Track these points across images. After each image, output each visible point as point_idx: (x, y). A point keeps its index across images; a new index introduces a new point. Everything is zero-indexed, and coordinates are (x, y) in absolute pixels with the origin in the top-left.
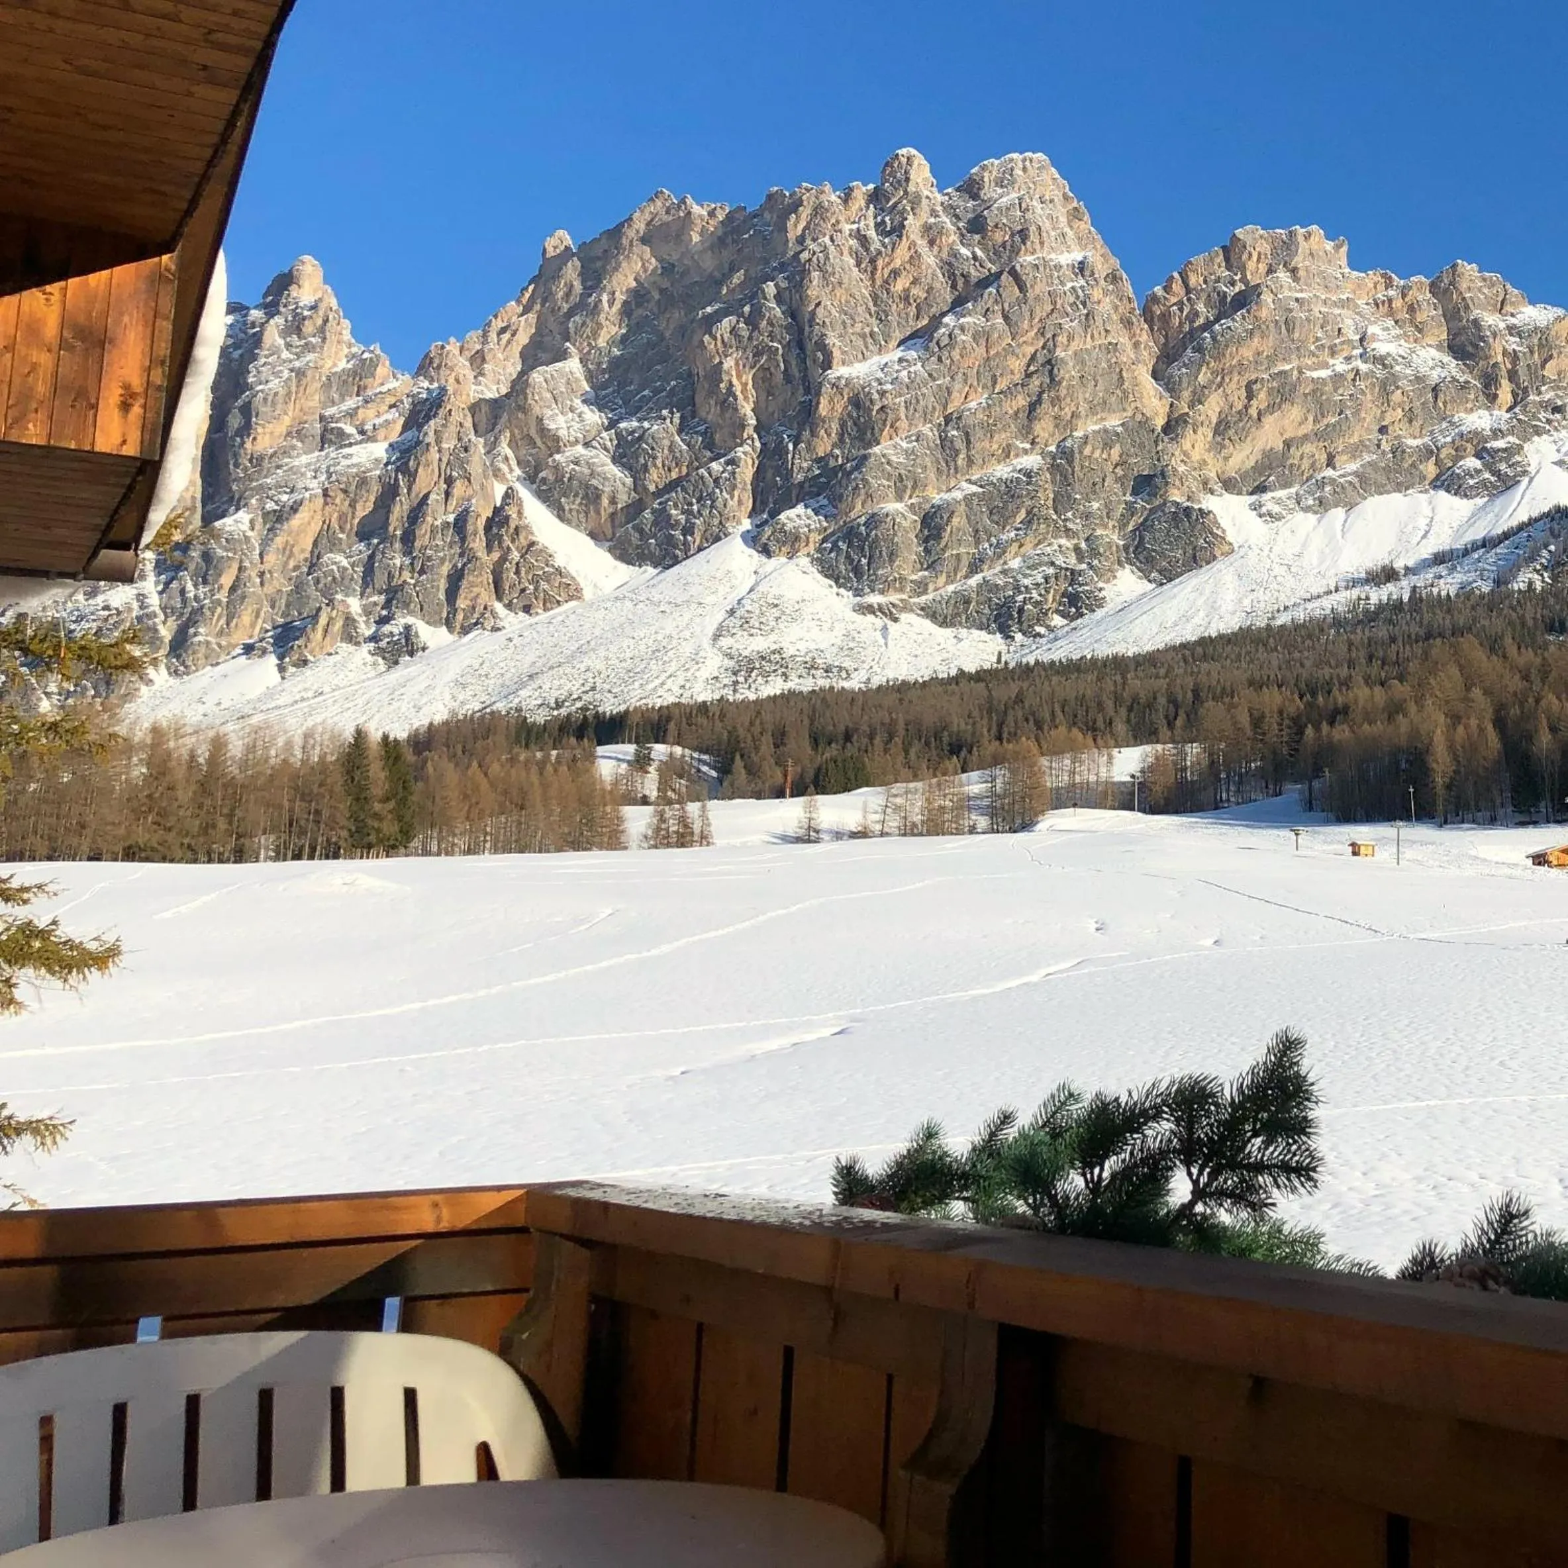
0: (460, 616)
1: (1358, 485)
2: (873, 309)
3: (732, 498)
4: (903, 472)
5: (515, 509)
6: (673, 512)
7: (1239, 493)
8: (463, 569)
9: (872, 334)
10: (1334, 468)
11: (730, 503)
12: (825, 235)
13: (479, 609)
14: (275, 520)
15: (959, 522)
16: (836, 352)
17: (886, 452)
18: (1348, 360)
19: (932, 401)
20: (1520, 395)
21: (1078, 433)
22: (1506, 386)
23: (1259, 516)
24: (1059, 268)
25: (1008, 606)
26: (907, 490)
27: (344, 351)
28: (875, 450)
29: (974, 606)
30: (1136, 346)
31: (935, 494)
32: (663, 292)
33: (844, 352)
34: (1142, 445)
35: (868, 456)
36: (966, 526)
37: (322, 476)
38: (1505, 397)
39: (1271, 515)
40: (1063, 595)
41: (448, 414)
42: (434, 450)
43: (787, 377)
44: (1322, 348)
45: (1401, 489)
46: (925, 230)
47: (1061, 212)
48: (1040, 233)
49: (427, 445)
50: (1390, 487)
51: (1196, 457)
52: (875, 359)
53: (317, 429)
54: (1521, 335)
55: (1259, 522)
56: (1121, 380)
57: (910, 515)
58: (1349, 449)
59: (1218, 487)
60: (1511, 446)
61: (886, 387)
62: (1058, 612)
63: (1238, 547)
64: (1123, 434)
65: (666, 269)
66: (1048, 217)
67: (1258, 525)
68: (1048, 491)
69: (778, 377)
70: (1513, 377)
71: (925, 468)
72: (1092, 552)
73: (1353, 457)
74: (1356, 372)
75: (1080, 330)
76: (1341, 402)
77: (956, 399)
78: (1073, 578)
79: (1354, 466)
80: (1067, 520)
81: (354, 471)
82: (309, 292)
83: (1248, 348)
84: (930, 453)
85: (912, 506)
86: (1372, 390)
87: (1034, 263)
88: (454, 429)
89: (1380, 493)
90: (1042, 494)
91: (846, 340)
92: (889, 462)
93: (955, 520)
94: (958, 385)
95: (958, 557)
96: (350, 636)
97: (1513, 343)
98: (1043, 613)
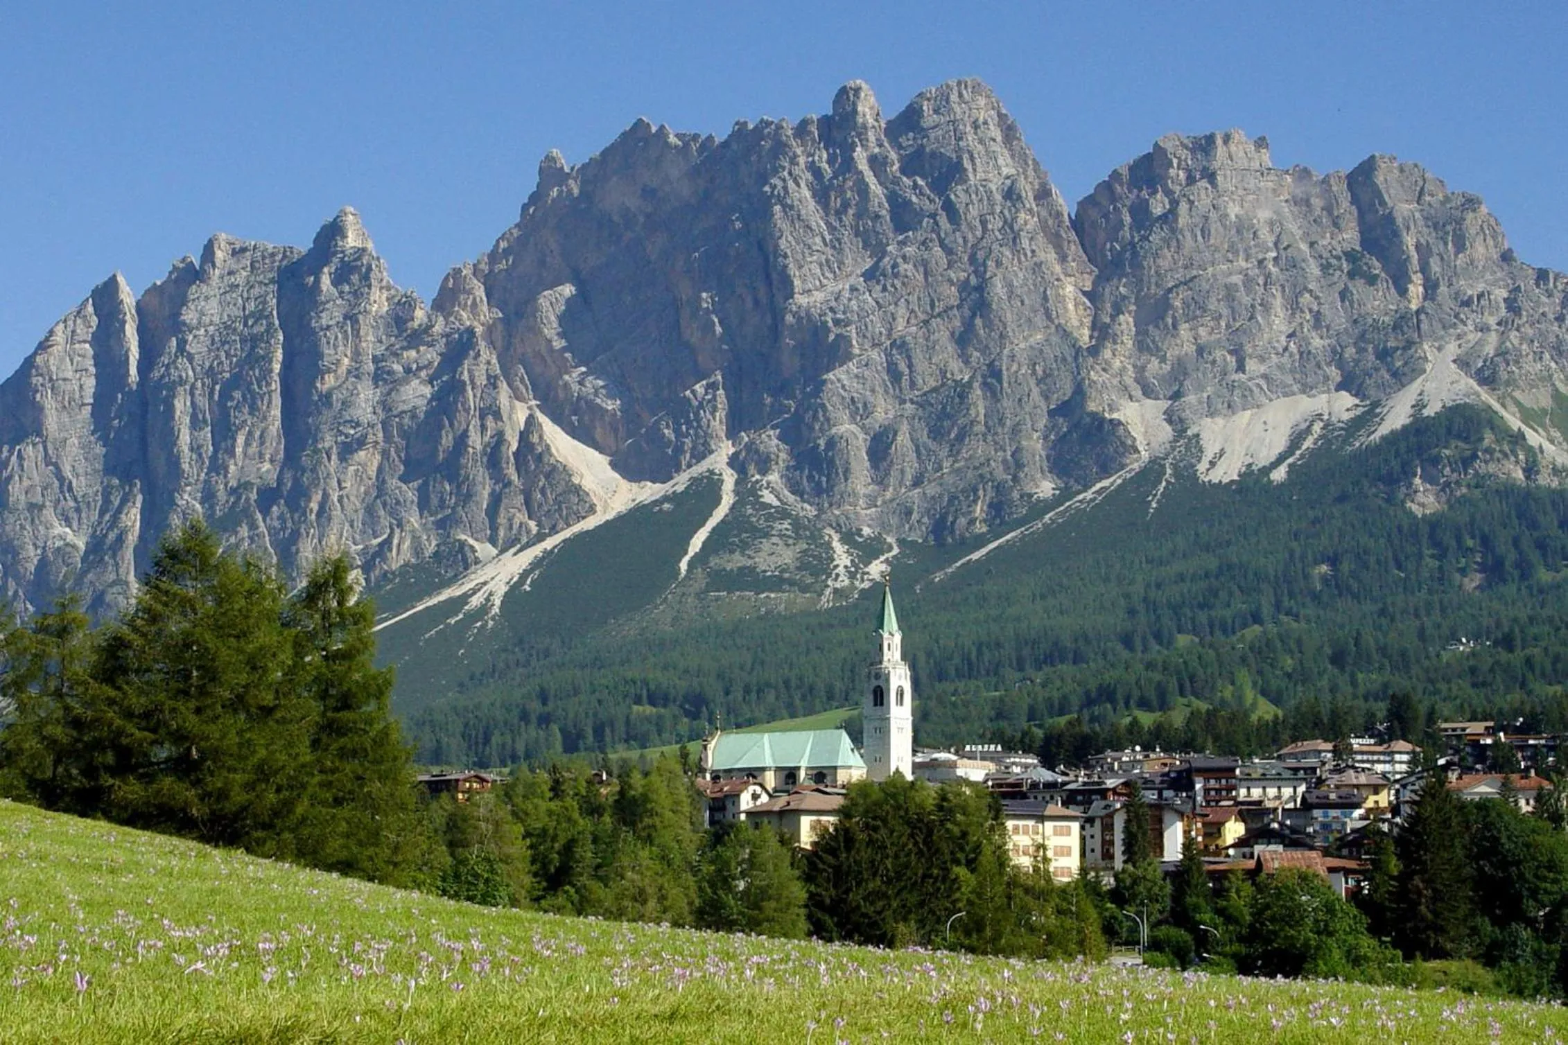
0: (502, 533)
1: (1265, 387)
2: (828, 237)
3: (714, 419)
4: (855, 395)
5: (536, 436)
6: (666, 431)
7: (1157, 398)
8: (500, 493)
9: (827, 261)
10: (1244, 372)
11: (712, 423)
12: (784, 170)
13: (515, 527)
14: (347, 450)
15: (903, 439)
16: (797, 282)
17: (841, 378)
18: (1261, 262)
19: (879, 328)
20: (1431, 288)
21: (1006, 352)
22: (1418, 279)
23: (1169, 421)
24: (989, 193)
25: (943, 518)
26: (860, 410)
27: (385, 294)
28: (831, 376)
29: (915, 516)
30: (1063, 259)
31: (883, 412)
32: (648, 216)
33: (804, 281)
34: (1064, 359)
35: (825, 382)
36: (909, 444)
37: (379, 411)
38: (1416, 289)
39: (1181, 420)
40: (990, 506)
41: (478, 355)
42: (469, 388)
43: (756, 302)
44: (1236, 253)
45: (1306, 389)
46: (873, 161)
47: (996, 133)
48: (972, 159)
49: (464, 383)
50: (1295, 388)
51: (1117, 364)
52: (832, 287)
53: (371, 367)
54: (1435, 226)
55: (1168, 428)
56: (1045, 298)
57: (861, 436)
58: (1259, 351)
59: (1138, 392)
60: (1409, 344)
61: (840, 316)
62: (985, 521)
63: (1145, 455)
64: (1047, 350)
65: (648, 193)
66: (981, 141)
67: (1167, 432)
68: (979, 405)
69: (749, 304)
70: (1424, 269)
71: (873, 391)
72: (1017, 464)
73: (1262, 359)
74: (1268, 276)
75: (1008, 253)
76: (1253, 306)
77: (900, 325)
78: (999, 488)
79: (1263, 369)
80: (996, 434)
81: (405, 408)
82: (352, 241)
83: (1165, 258)
84: (878, 377)
85: (863, 427)
86: (1283, 291)
87: (967, 191)
88: (483, 367)
89: (1286, 395)
90: (973, 412)
91: (805, 270)
92: (843, 387)
93: (899, 438)
94: (902, 311)
95: (902, 472)
96: (417, 550)
97: (1429, 237)
98: (972, 522)
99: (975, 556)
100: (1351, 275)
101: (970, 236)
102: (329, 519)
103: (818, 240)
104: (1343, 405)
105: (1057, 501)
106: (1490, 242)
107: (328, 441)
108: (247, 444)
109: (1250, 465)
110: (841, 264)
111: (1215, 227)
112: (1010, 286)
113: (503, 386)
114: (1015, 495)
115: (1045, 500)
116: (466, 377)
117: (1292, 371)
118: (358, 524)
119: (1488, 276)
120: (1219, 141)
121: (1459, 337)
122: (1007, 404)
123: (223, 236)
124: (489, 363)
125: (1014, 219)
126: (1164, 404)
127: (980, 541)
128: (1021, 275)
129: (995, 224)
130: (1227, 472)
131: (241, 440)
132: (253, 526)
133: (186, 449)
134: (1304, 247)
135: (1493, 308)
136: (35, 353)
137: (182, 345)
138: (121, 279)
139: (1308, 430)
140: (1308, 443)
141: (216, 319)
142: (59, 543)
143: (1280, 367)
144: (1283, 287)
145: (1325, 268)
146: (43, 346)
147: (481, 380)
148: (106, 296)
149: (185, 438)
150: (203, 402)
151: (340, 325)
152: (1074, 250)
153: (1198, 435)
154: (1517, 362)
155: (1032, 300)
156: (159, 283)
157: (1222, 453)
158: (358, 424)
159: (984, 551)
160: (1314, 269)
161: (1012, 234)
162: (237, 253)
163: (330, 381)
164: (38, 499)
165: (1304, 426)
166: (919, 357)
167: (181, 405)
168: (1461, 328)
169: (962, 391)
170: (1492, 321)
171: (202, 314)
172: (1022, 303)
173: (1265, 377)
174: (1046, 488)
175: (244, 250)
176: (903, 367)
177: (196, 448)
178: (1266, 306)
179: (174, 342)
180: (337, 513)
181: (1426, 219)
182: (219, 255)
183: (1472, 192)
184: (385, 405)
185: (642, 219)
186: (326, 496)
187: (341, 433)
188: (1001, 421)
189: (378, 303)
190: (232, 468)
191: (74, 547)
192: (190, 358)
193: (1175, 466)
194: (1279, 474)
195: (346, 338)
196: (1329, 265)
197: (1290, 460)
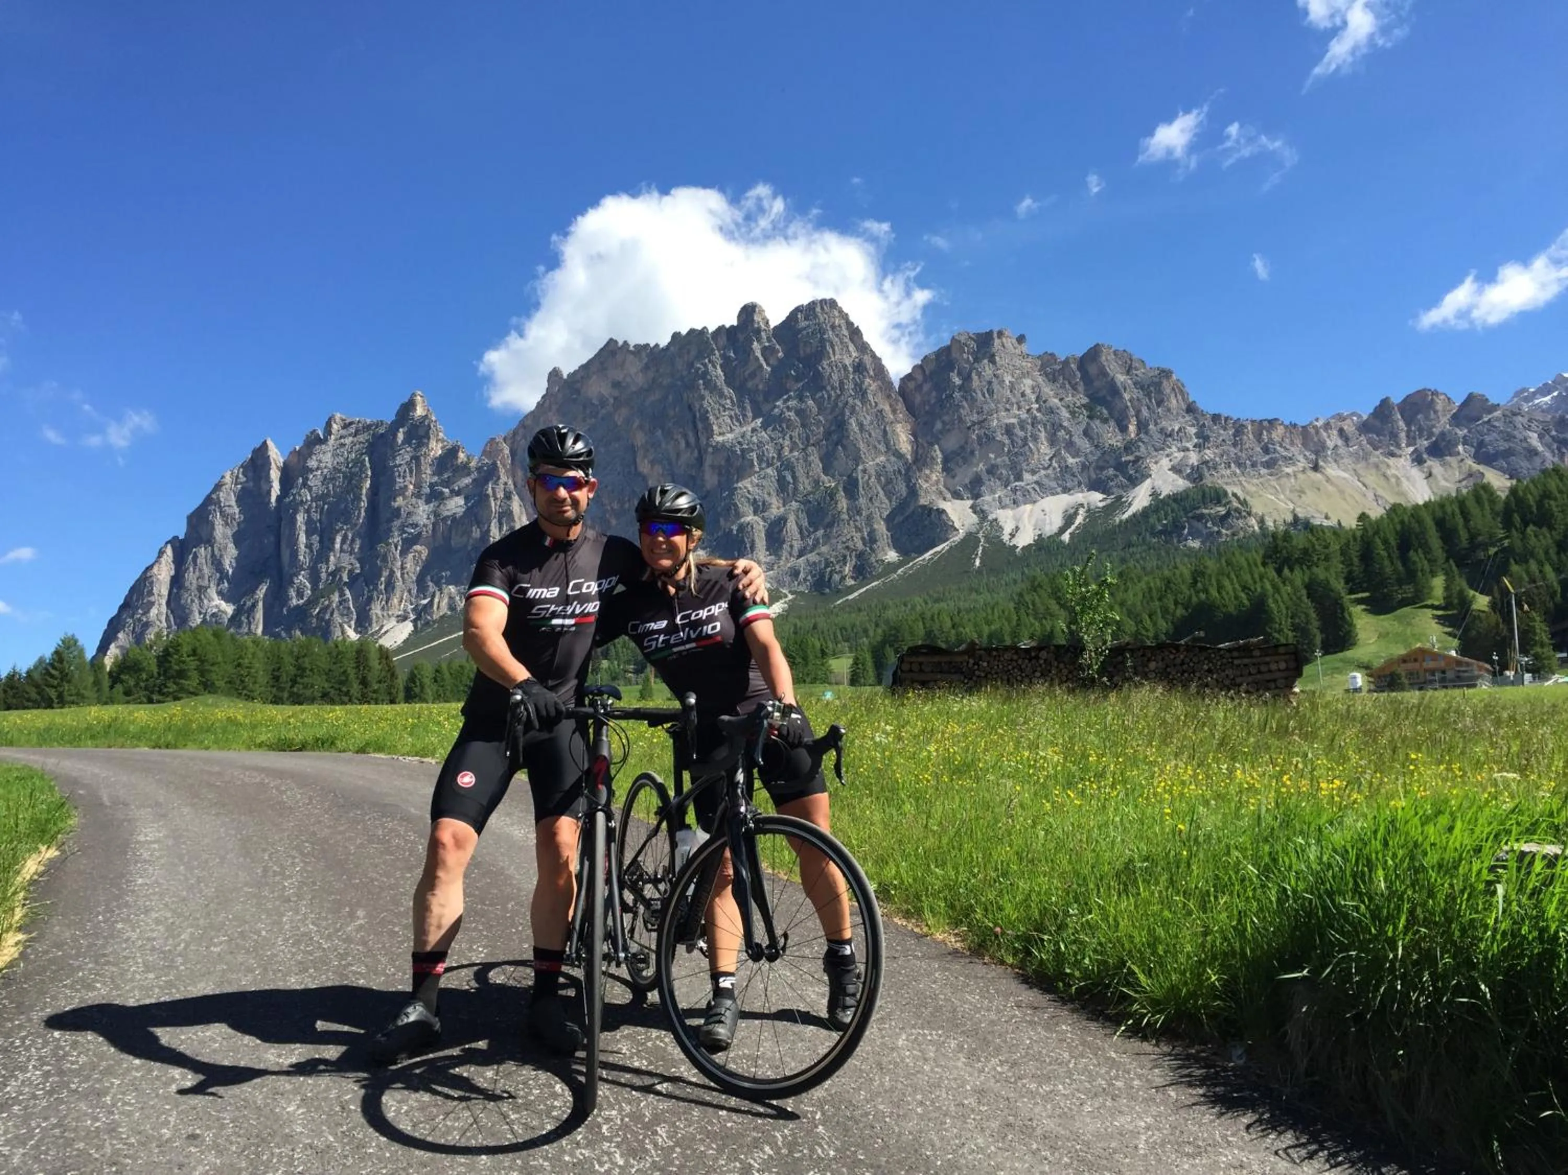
1: (1038, 489)
2: (735, 400)
4: (757, 497)
7: (964, 499)
9: (735, 414)
10: (1022, 481)
14: (408, 544)
15: (791, 525)
16: (715, 428)
17: (747, 485)
18: (1028, 411)
19: (772, 453)
20: (1142, 427)
21: (860, 467)
22: (1134, 421)
23: (975, 512)
24: (845, 367)
25: (822, 575)
26: (759, 507)
27: (440, 445)
28: (740, 485)
29: (802, 576)
30: (894, 411)
31: (776, 509)
32: (615, 399)
33: (720, 427)
34: (900, 471)
35: (736, 489)
36: (795, 527)
37: (432, 517)
38: (1132, 428)
39: (983, 511)
40: (855, 567)
41: (499, 478)
42: (492, 499)
43: (688, 444)
44: (1012, 404)
45: (1066, 490)
46: (764, 350)
47: (845, 332)
48: (832, 346)
49: (487, 496)
50: (1059, 490)
51: (934, 478)
52: (738, 430)
53: (428, 490)
54: (1142, 388)
55: (975, 516)
56: (885, 432)
57: (762, 523)
58: (1031, 466)
59: (949, 496)
60: (1138, 459)
61: (745, 446)
62: (852, 577)
63: (962, 533)
64: (888, 465)
65: (616, 385)
66: (837, 336)
67: (974, 518)
68: (843, 503)
69: (683, 444)
70: (1138, 414)
71: (769, 494)
72: (872, 540)
73: (1033, 472)
74: (1035, 418)
75: (859, 403)
76: (1026, 438)
77: (786, 451)
78: (860, 555)
79: (1035, 478)
80: (855, 521)
81: (449, 513)
82: (420, 411)
83: (963, 408)
84: (771, 485)
85: (764, 519)
86: (1045, 429)
87: (829, 365)
88: (502, 486)
89: (1053, 494)
90: (839, 505)
91: (721, 420)
92: (749, 492)
93: (789, 524)
94: (787, 442)
95: (791, 546)
96: (452, 607)
97: (1137, 393)
98: (843, 578)
99: (850, 597)
100: (1090, 417)
101: (833, 393)
102: (394, 588)
103: (728, 401)
104: (1096, 498)
105: (900, 564)
106: (1180, 397)
107: (396, 538)
108: (343, 542)
109: (1040, 536)
110: (744, 416)
111: (996, 386)
112: (861, 426)
113: (516, 498)
114: (873, 559)
115: (893, 563)
116: (490, 491)
117: (1056, 479)
118: (414, 591)
119: (1181, 419)
120: (995, 335)
121: (1168, 456)
122: (862, 501)
123: (338, 416)
124: (506, 484)
125: (863, 382)
126: (970, 502)
127: (851, 590)
128: (868, 417)
129: (849, 386)
130: (1024, 539)
131: (338, 539)
132: (342, 594)
133: (302, 547)
134: (1056, 401)
135: (1189, 439)
136: (212, 493)
137: (306, 480)
138: (270, 443)
139: (1076, 514)
140: (1079, 520)
141: (329, 465)
142: (215, 610)
143: (1047, 476)
144: (1045, 425)
145: (1072, 413)
146: (218, 487)
147: (500, 495)
148: (261, 454)
149: (302, 538)
150: (316, 516)
151: (409, 464)
152: (901, 406)
153: (996, 520)
154: (1215, 469)
155: (876, 433)
156: (298, 448)
157: (1017, 529)
158: (417, 525)
159: (856, 594)
160: (1065, 414)
161: (861, 393)
162: (346, 426)
163: (400, 501)
164: (206, 583)
165: (1072, 511)
166: (800, 471)
167: (300, 518)
168: (1168, 451)
169: (832, 494)
170: (1190, 445)
171: (320, 461)
172: (870, 435)
173: (1037, 483)
174: (892, 556)
175: (351, 423)
176: (789, 478)
177: (309, 546)
178: (1035, 438)
179: (301, 480)
180: (399, 584)
181: (1135, 384)
182: (335, 427)
183: (1164, 366)
184: (436, 514)
185: (612, 401)
186: (392, 573)
187: (405, 532)
188: (859, 512)
189: (436, 449)
190: (332, 558)
191: (226, 613)
192: (310, 489)
193: (986, 537)
194: (1066, 537)
195: (411, 472)
196: (1075, 412)
197: (1069, 531)
